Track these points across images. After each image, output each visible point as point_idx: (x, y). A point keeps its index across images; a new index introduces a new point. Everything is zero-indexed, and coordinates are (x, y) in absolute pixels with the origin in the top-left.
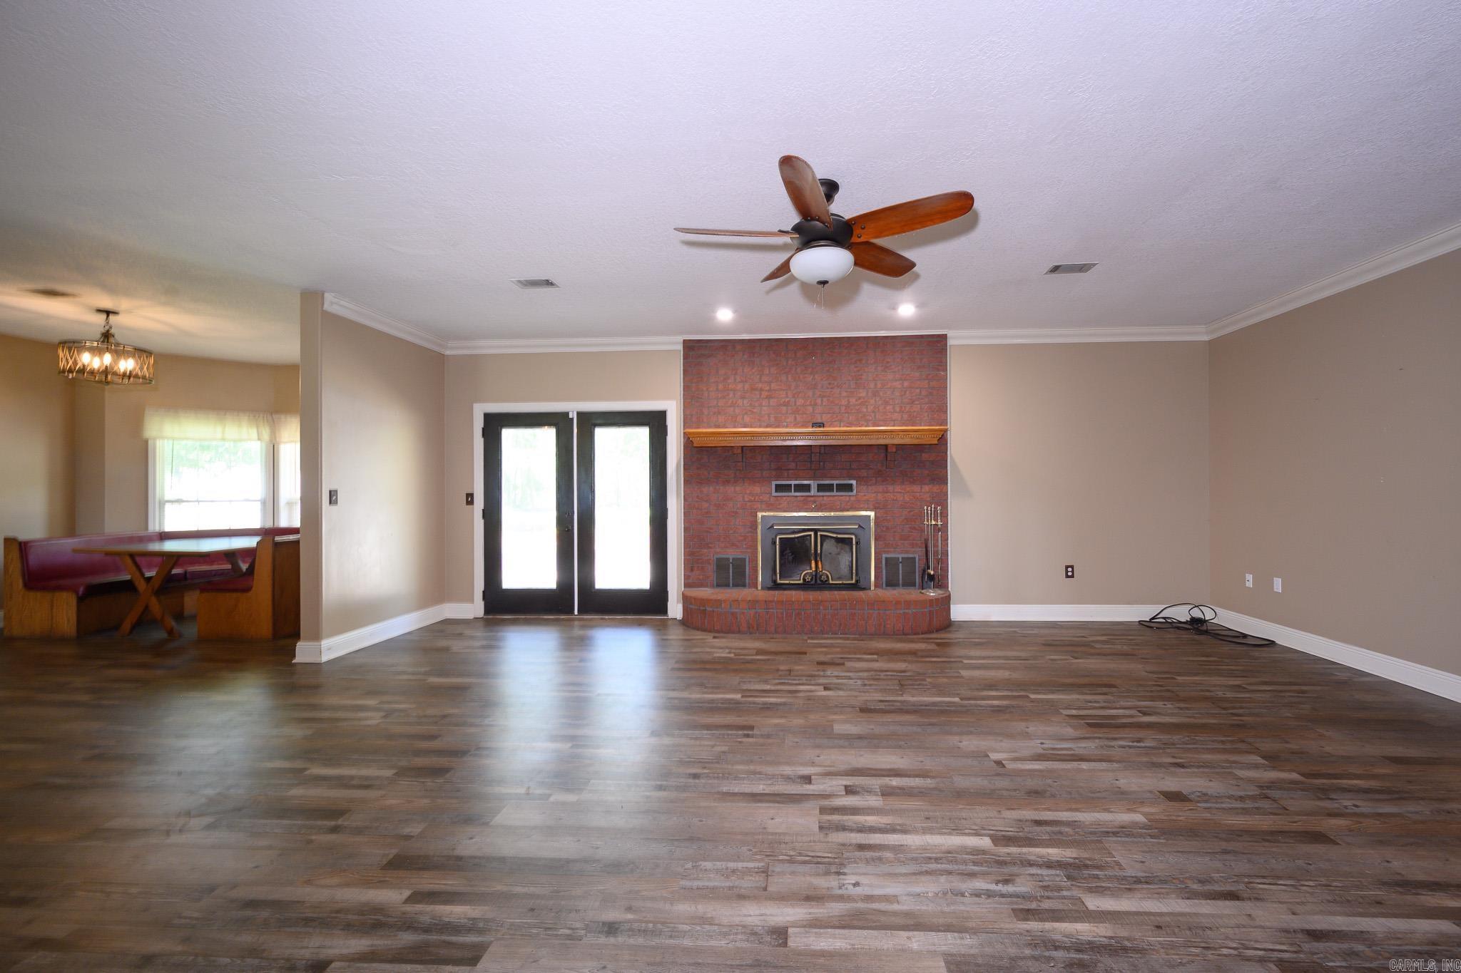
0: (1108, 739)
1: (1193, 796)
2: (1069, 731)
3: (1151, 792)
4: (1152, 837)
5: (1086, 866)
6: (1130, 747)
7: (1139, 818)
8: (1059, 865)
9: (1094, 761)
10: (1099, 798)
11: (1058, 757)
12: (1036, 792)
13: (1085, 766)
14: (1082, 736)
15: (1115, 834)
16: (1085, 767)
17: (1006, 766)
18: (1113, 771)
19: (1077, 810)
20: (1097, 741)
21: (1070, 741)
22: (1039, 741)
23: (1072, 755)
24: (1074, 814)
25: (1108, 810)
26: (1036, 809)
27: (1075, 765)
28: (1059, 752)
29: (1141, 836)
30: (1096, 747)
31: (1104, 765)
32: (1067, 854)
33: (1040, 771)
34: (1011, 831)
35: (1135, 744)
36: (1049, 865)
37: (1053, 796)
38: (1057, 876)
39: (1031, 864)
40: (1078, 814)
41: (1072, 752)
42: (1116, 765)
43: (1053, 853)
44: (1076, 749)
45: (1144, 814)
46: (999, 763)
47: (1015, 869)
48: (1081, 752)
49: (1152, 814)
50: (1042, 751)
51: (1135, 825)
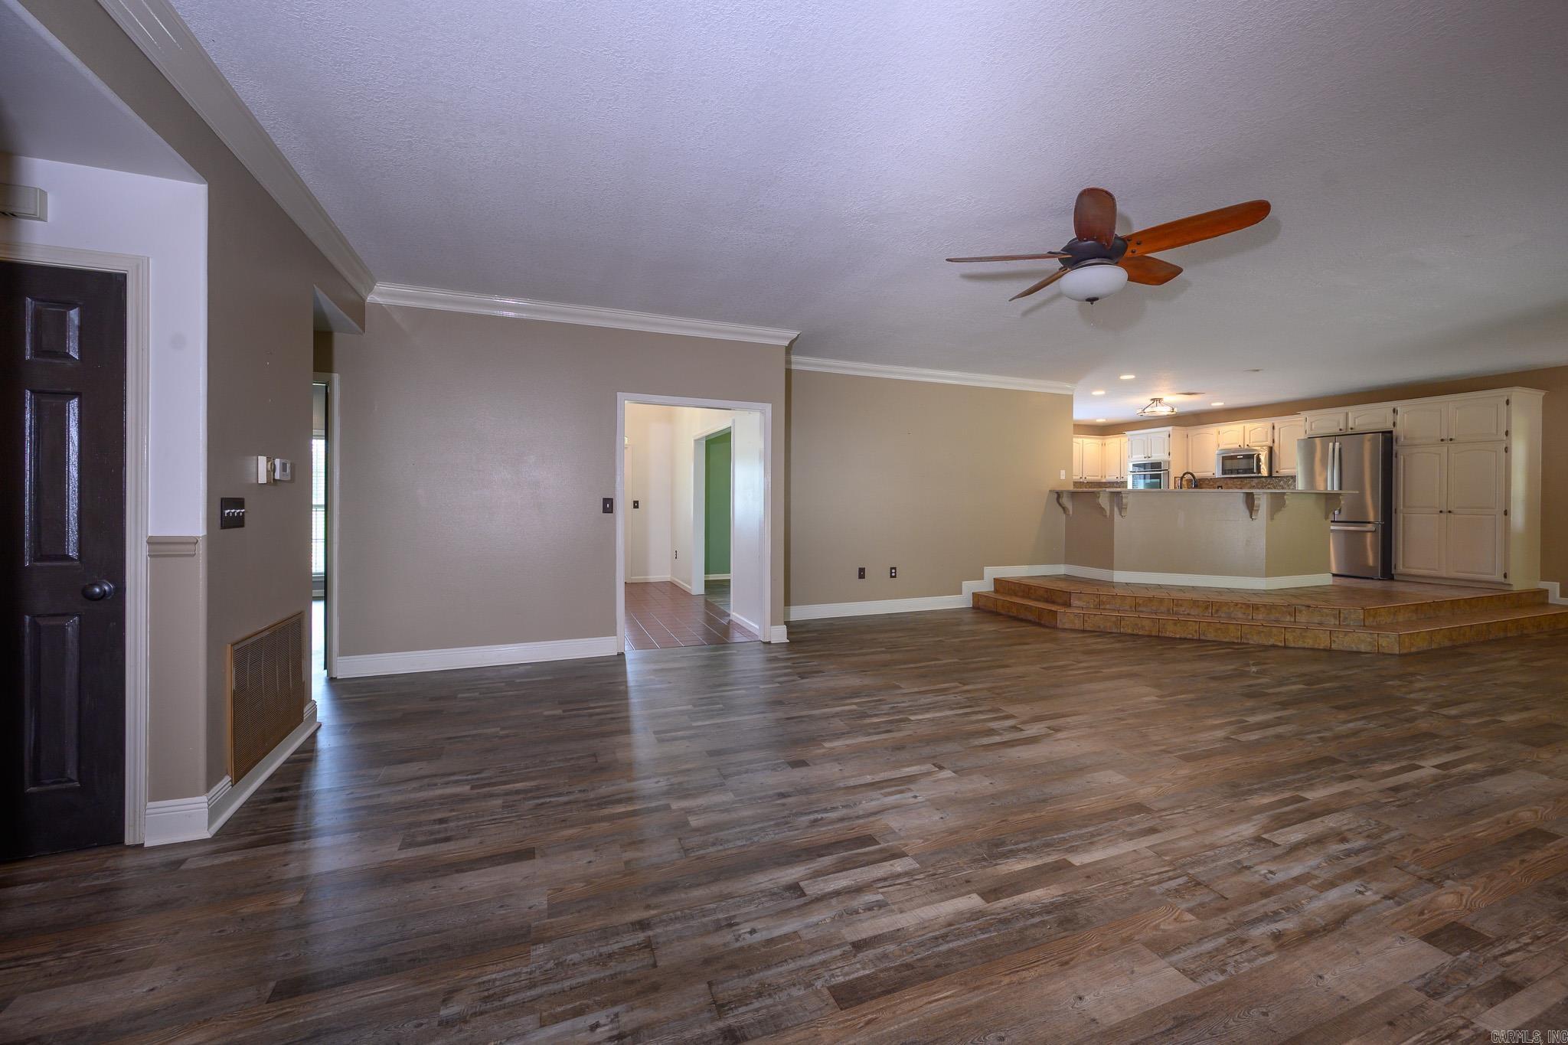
0: (850, 818)
1: (784, 766)
2: (893, 821)
3: (815, 764)
4: (822, 736)
5: (858, 718)
6: (826, 810)
7: (827, 745)
8: (871, 716)
9: (861, 786)
10: (854, 753)
11: (893, 783)
12: (899, 749)
13: (869, 779)
14: (878, 817)
15: (843, 734)
16: (868, 777)
17: (933, 766)
18: (844, 778)
19: (868, 742)
20: (861, 813)
21: (889, 806)
22: (920, 799)
23: (882, 788)
24: (870, 740)
25: (848, 746)
26: (894, 738)
27: (878, 778)
28: (893, 789)
29: (827, 735)
30: (860, 803)
31: (852, 782)
32: (868, 721)
33: (904, 766)
34: (902, 725)
35: (819, 816)
36: (876, 715)
37: (886, 748)
38: (869, 712)
39: (885, 714)
40: (867, 740)
41: (883, 791)
42: (841, 784)
43: (875, 720)
44: (880, 796)
45: (824, 747)
46: (941, 768)
47: (891, 711)
48: (875, 794)
49: (819, 749)
50: (912, 787)
51: (830, 741)
